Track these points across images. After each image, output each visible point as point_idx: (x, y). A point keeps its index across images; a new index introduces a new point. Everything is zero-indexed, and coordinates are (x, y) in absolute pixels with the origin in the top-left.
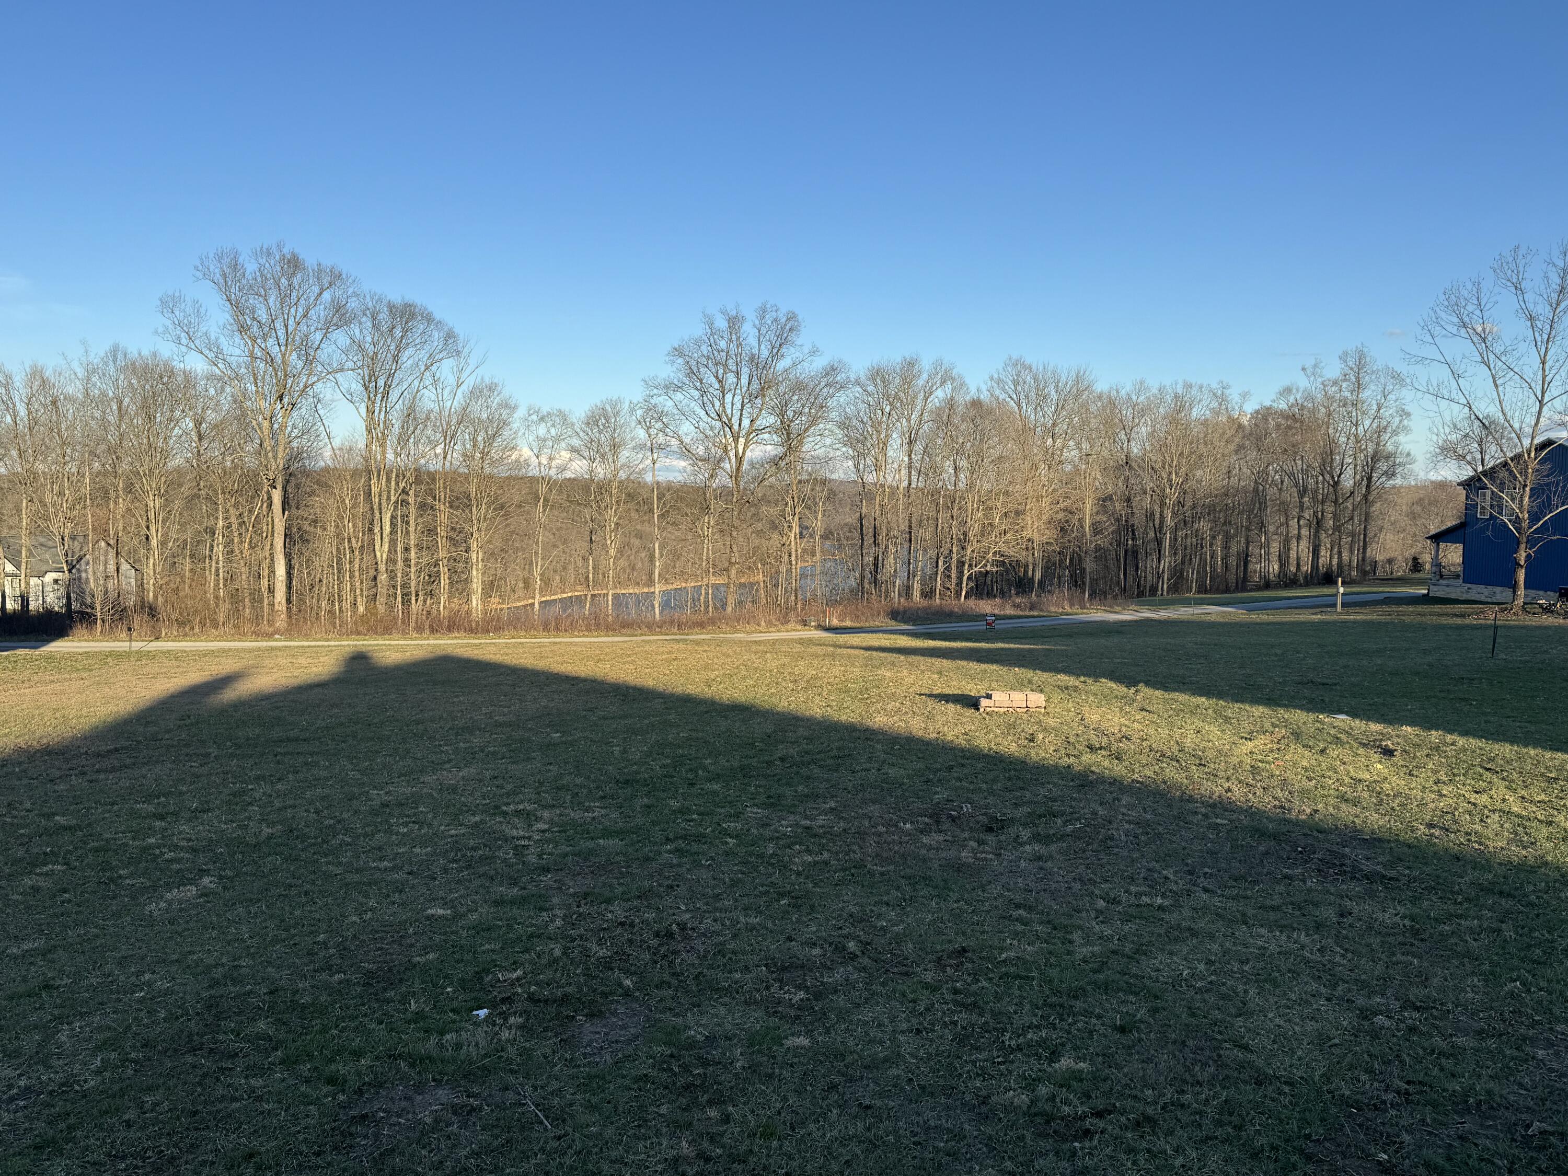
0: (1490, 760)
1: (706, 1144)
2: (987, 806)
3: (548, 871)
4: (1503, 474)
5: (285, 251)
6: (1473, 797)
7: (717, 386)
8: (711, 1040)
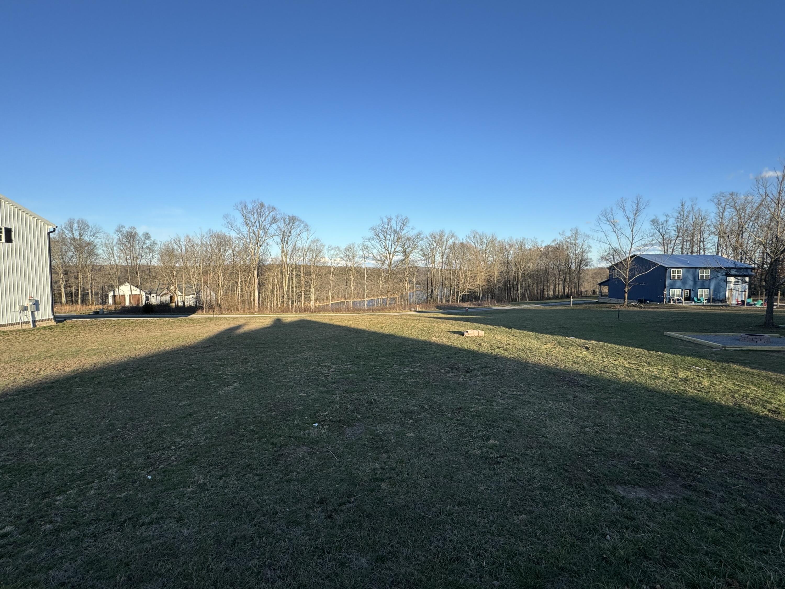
0: (618, 351)
1: (383, 465)
2: (467, 365)
3: (335, 383)
4: (620, 265)
5: (259, 201)
6: (614, 362)
7: (384, 238)
8: (384, 434)
